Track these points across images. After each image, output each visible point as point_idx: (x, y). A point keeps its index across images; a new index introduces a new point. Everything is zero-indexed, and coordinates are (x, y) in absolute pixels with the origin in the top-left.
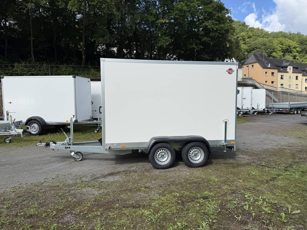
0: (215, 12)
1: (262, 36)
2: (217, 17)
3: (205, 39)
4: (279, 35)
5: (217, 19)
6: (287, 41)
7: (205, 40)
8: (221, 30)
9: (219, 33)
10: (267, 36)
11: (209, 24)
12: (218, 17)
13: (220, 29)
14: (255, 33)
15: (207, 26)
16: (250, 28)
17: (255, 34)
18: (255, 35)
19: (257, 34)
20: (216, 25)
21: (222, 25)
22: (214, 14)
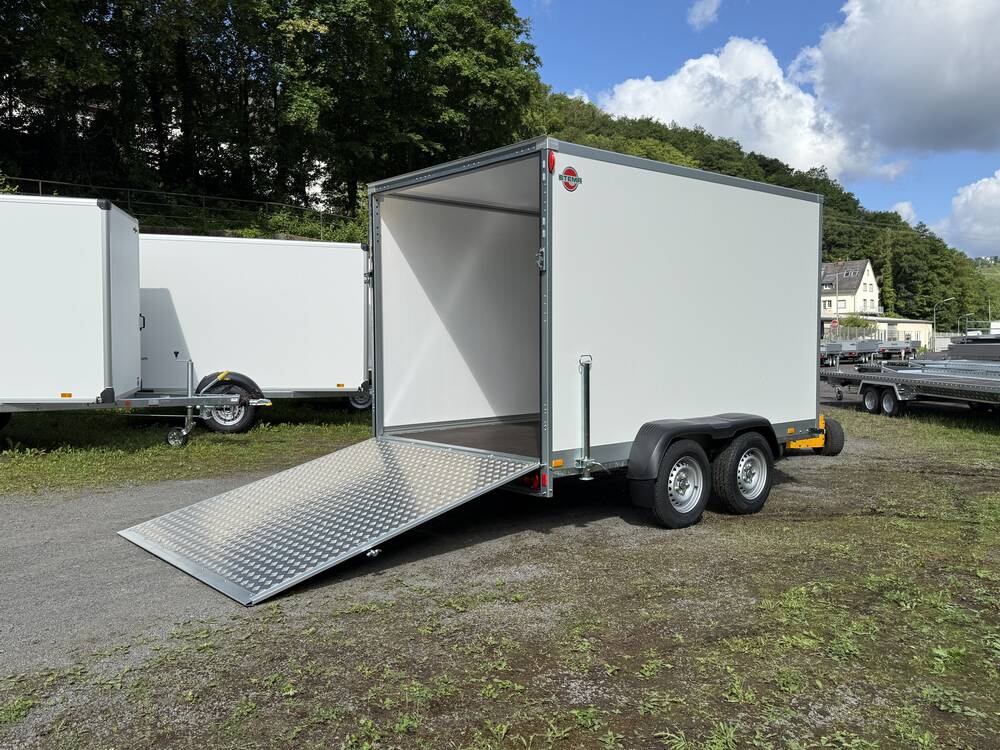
0: (483, 23)
1: (594, 128)
2: (492, 39)
3: (449, 115)
4: (642, 131)
5: (493, 46)
6: (668, 152)
7: (451, 121)
8: (505, 87)
9: (500, 98)
10: (608, 131)
11: (464, 61)
12: (495, 40)
13: (504, 83)
14: (573, 115)
15: (459, 69)
16: (554, 98)
17: (571, 120)
18: (572, 124)
19: (577, 120)
20: (490, 68)
21: (508, 72)
22: (482, 30)
